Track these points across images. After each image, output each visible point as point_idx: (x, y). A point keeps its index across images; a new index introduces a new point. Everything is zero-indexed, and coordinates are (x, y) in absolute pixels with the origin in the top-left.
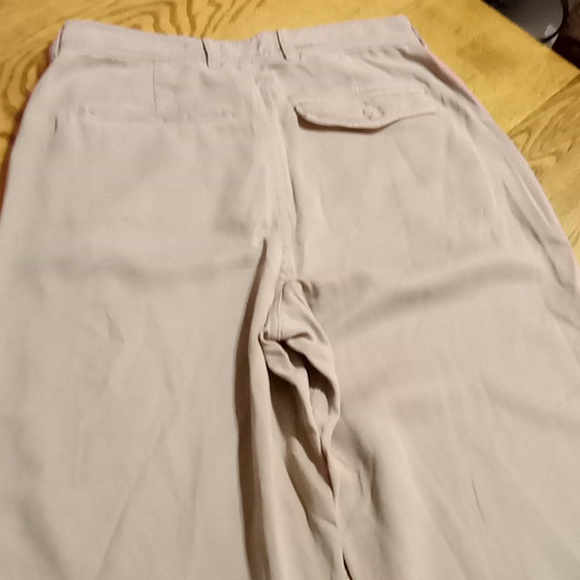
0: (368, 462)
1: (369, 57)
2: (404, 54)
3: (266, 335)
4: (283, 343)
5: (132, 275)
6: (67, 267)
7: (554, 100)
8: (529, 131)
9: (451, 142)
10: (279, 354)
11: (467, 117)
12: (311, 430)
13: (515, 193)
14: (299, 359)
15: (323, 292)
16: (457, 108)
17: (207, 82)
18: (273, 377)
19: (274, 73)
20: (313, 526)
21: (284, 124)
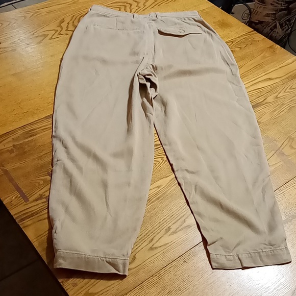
0: (164, 104)
1: (183, 20)
2: (194, 19)
3: (139, 73)
4: (144, 76)
5: (104, 62)
6: (86, 58)
7: (242, 36)
8: (232, 42)
9: (205, 41)
10: (143, 79)
11: (212, 35)
12: (149, 94)
13: (223, 54)
14: (148, 80)
15: (158, 68)
16: (209, 33)
17: (132, 22)
18: (140, 84)
19: (153, 22)
20: (146, 115)
21: (154, 33)
